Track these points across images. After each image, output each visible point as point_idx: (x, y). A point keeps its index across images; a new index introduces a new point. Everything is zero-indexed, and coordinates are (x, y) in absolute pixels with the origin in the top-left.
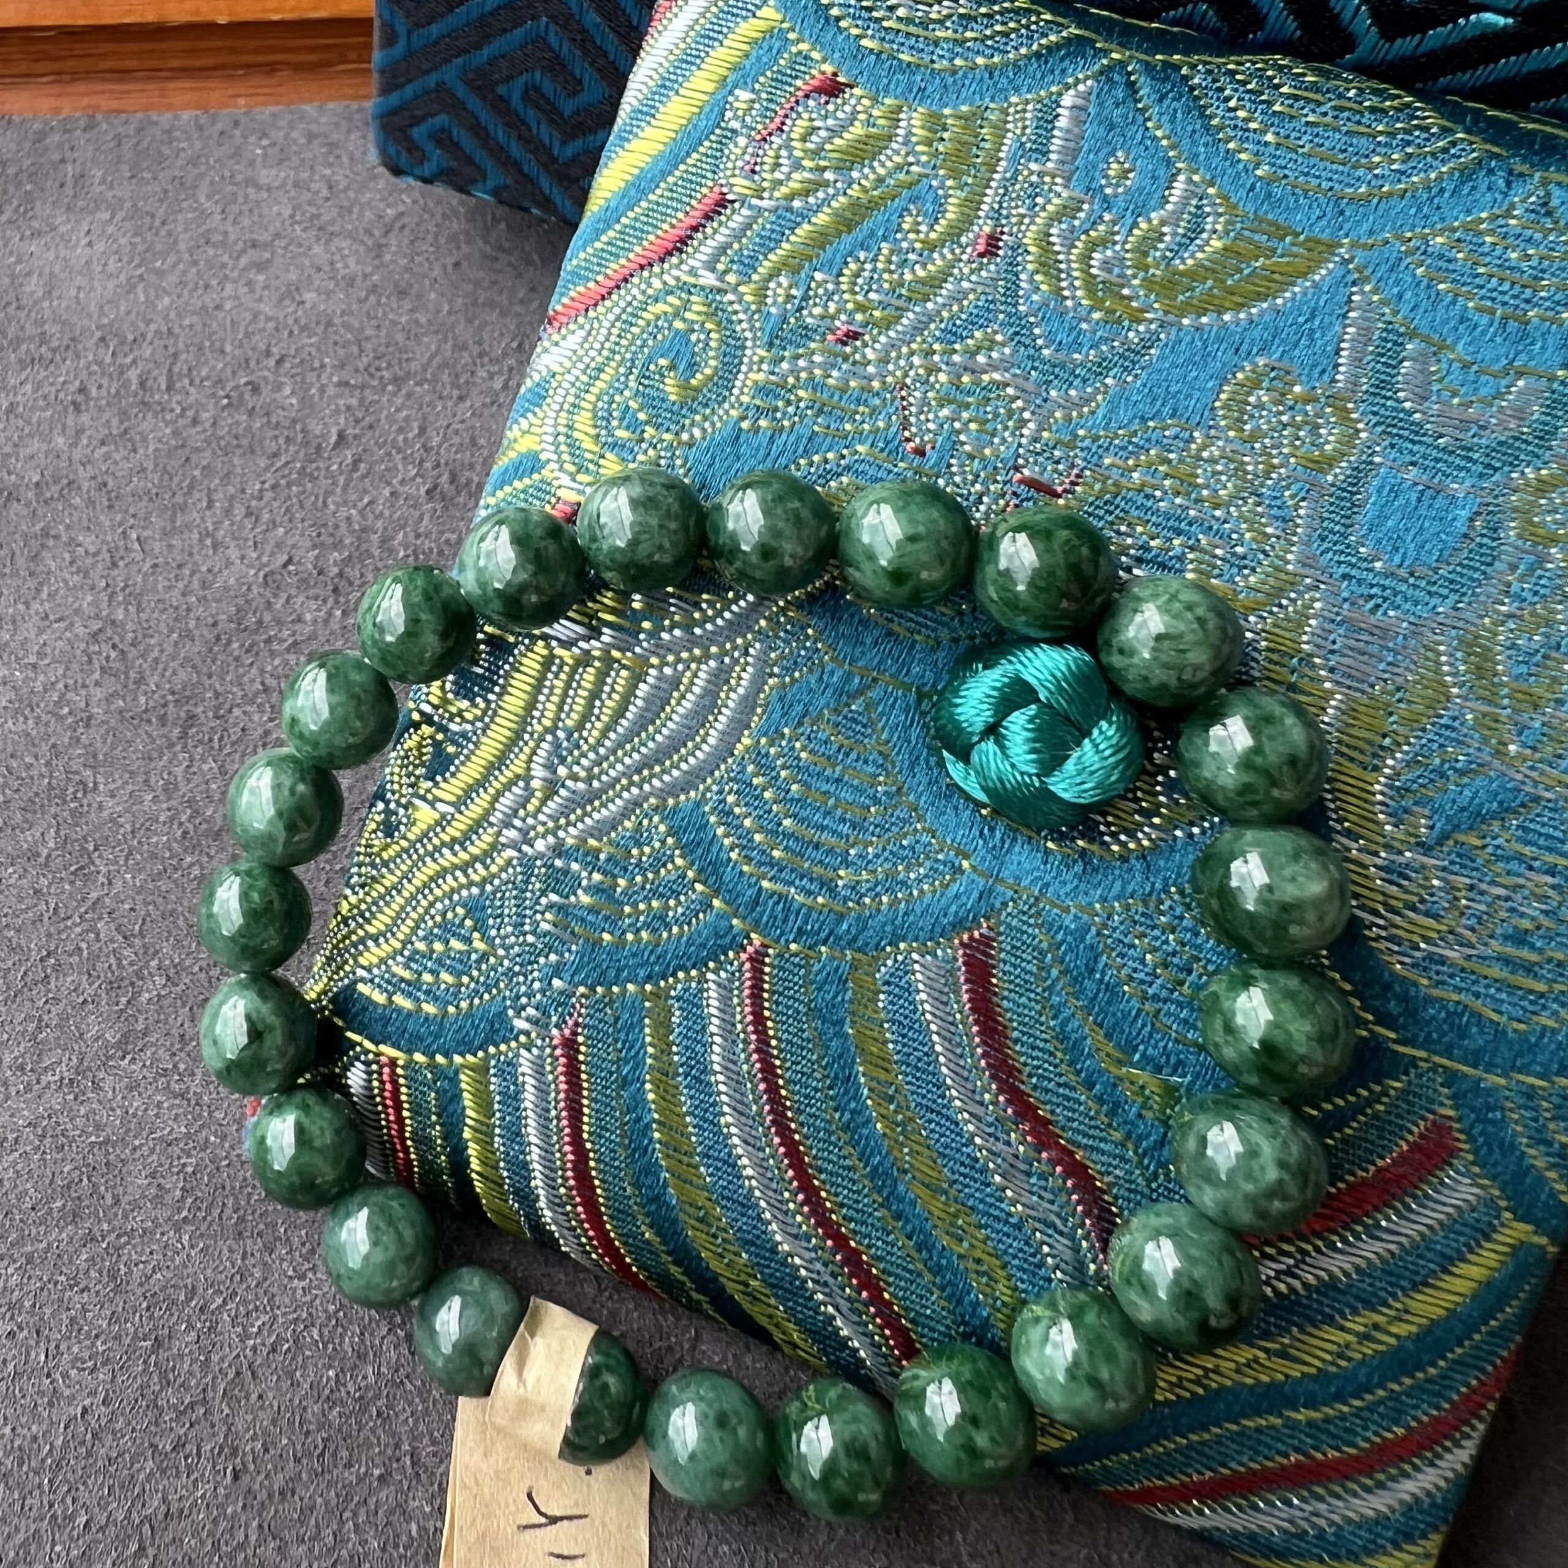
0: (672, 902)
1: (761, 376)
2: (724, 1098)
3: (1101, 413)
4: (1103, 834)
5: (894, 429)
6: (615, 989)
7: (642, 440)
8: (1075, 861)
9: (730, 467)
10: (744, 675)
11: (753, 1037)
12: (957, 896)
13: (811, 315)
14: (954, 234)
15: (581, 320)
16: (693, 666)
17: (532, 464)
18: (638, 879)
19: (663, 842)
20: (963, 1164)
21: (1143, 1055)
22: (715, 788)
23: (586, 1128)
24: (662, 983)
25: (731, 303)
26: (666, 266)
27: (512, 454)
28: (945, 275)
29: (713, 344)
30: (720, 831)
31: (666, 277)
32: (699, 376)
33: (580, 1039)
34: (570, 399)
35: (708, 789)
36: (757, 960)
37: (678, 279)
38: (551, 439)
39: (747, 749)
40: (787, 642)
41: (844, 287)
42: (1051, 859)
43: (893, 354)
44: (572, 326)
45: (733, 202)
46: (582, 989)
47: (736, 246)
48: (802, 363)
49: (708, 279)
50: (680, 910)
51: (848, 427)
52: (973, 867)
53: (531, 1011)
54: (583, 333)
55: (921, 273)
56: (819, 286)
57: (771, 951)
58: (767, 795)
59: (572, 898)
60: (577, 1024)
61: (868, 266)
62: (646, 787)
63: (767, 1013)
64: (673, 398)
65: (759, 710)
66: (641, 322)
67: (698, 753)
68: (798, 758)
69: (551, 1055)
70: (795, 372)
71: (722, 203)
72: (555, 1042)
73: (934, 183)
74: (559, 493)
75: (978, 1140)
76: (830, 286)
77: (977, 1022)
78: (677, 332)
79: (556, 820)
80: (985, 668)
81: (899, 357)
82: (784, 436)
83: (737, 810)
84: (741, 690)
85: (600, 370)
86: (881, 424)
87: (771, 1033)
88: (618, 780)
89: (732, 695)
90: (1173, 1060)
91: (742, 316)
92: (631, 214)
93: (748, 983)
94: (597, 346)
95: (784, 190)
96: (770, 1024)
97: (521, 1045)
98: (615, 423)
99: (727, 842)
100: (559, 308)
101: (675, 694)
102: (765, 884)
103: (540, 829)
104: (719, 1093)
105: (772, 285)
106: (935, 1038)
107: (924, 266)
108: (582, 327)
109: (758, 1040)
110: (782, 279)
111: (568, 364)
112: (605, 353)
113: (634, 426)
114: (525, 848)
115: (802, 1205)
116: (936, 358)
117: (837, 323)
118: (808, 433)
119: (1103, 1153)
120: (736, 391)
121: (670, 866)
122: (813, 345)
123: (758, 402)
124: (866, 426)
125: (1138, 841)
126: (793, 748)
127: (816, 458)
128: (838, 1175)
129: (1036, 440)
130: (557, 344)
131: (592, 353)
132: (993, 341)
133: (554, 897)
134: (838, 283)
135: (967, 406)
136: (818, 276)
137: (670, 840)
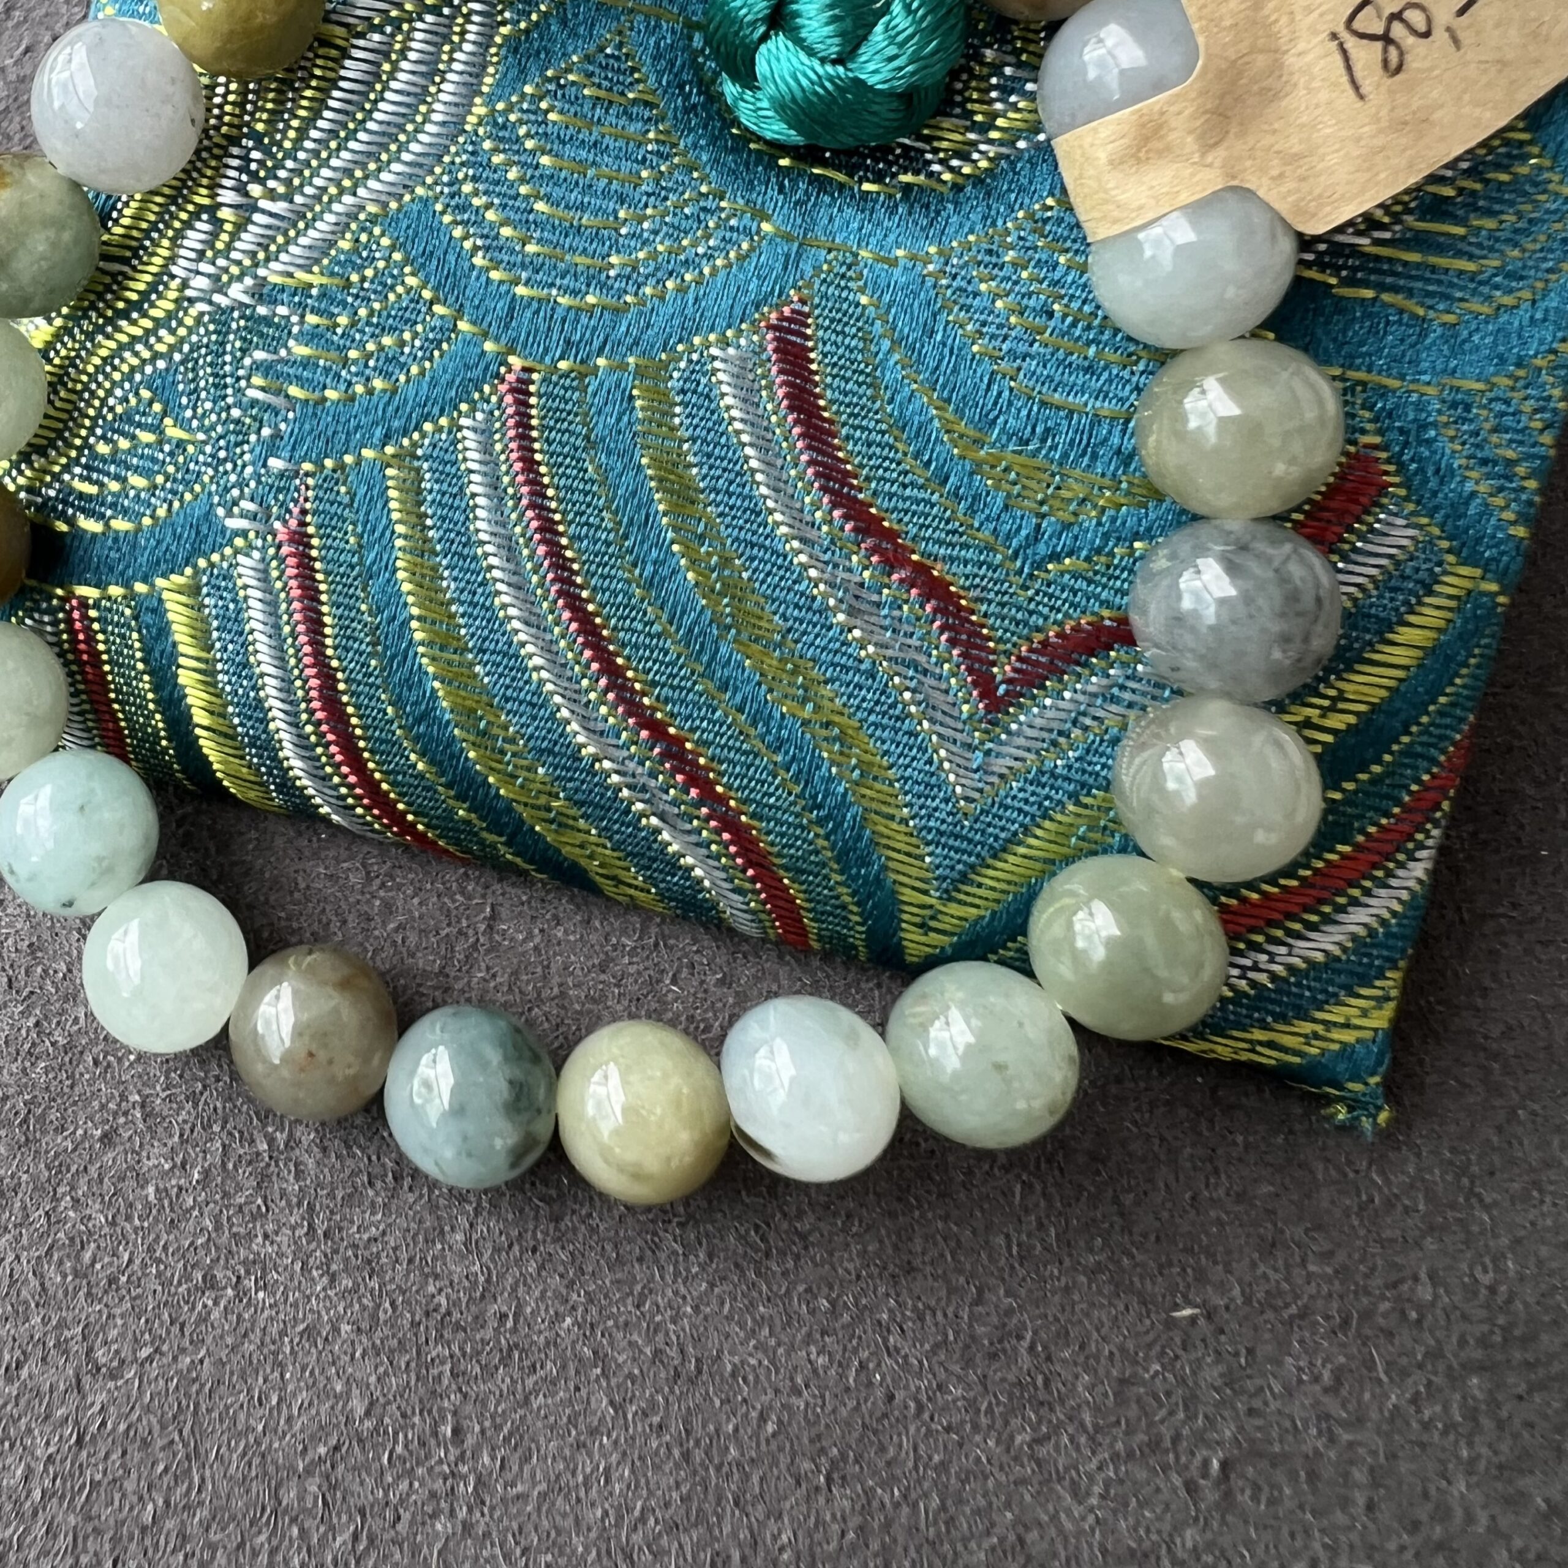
0: (406, 335)
2: (496, 573)
4: (930, 162)
6: (348, 459)
8: (898, 202)
10: (468, 27)
11: (524, 490)
18: (363, 312)
19: (388, 259)
21: (1003, 430)
22: (445, 178)
23: (329, 641)
24: (406, 442)
30: (458, 232)
33: (311, 530)
35: (438, 180)
36: (521, 390)
39: (481, 121)
42: (869, 204)
46: (307, 466)
50: (417, 343)
53: (247, 505)
57: (535, 376)
58: (511, 175)
59: (283, 353)
60: (304, 512)
62: (361, 192)
63: (538, 457)
65: (491, 70)
68: (545, 122)
69: (276, 557)
72: (280, 537)
75: (813, 573)
79: (253, 255)
83: (476, 202)
84: (467, 47)
87: (546, 480)
88: (324, 190)
89: (457, 55)
90: (1040, 427)
93: (511, 422)
96: (543, 469)
97: (238, 550)
99: (468, 245)
101: (386, 66)
102: (521, 290)
103: (235, 270)
104: (490, 568)
106: (748, 450)
109: (532, 493)
114: (217, 298)
115: (606, 691)
119: (966, 562)
121: (400, 289)
125: (974, 162)
126: (537, 111)
133: (260, 355)
137: (397, 256)
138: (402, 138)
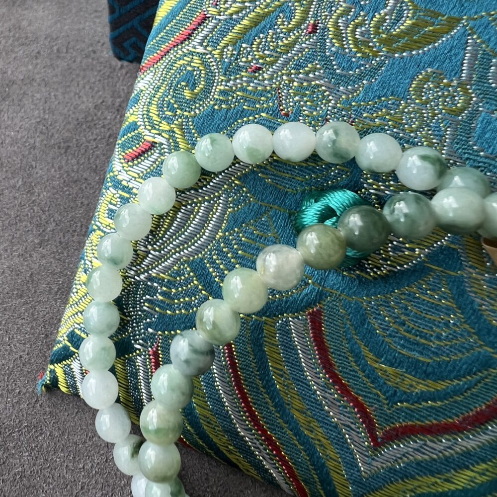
0: (193, 298)
1: (222, 88)
2: (216, 375)
3: (361, 95)
4: (367, 268)
5: (276, 106)
6: (173, 332)
7: (176, 115)
8: (355, 279)
9: (211, 124)
10: (218, 207)
11: (227, 351)
12: (307, 295)
13: (241, 61)
14: (298, 26)
15: (151, 69)
16: (199, 205)
17: (134, 126)
18: (180, 289)
19: (189, 274)
20: (312, 402)
21: (386, 359)
22: (208, 253)
25: (209, 58)
26: (184, 45)
27: (127, 123)
28: (295, 42)
29: (203, 75)
30: (211, 270)
31: (183, 49)
32: (197, 88)
33: (160, 352)
34: (148, 100)
35: (206, 253)
37: (188, 50)
38: (141, 117)
39: (221, 237)
40: (236, 194)
41: (254, 49)
42: (345, 278)
43: (275, 75)
44: (148, 72)
45: (209, 17)
46: (160, 333)
47: (211, 35)
48: (238, 81)
49: (200, 50)
50: (196, 301)
51: (257, 106)
52: (313, 283)
53: (141, 341)
54: (153, 74)
55: (286, 42)
56: (244, 50)
58: (229, 255)
59: (155, 297)
60: (158, 346)
61: (264, 40)
62: (182, 253)
64: (187, 98)
65: (225, 222)
66: (174, 68)
67: (201, 239)
68: (241, 240)
69: (148, 358)
70: (236, 86)
71: (205, 18)
72: (150, 353)
73: (290, 4)
74: (145, 138)
75: (318, 393)
76: (249, 49)
77: (316, 345)
78: (189, 71)
79: (148, 266)
80: (316, 201)
81: (277, 77)
82: (232, 111)
83: (217, 261)
84: (217, 214)
85: (159, 88)
86: (271, 104)
87: (234, 349)
88: (171, 250)
89: (214, 216)
90: (398, 360)
91: (214, 63)
92: (170, 25)
94: (158, 79)
95: (229, 11)
96: (233, 346)
97: (138, 355)
98: (165, 109)
99: (214, 274)
100: (143, 65)
101: (192, 216)
103: (142, 270)
104: (214, 373)
105: (225, 50)
106: (299, 351)
107: (287, 39)
108: (152, 72)
109: (229, 352)
110: (229, 47)
111: (147, 86)
112: (161, 81)
113: (173, 110)
114: (136, 277)
115: (248, 417)
116: (293, 76)
117: (252, 64)
118: (241, 109)
119: (370, 398)
120: (212, 94)
121: (192, 284)
122: (243, 74)
123: (221, 98)
124: (265, 105)
125: (382, 271)
126: (239, 236)
127: (245, 119)
128: (262, 406)
129: (334, 108)
130: (143, 79)
131: (156, 82)
132: (316, 68)
133: (148, 297)
134: (252, 48)
135: (306, 95)
136: (244, 45)
137: (192, 274)
138: (196, 238)
